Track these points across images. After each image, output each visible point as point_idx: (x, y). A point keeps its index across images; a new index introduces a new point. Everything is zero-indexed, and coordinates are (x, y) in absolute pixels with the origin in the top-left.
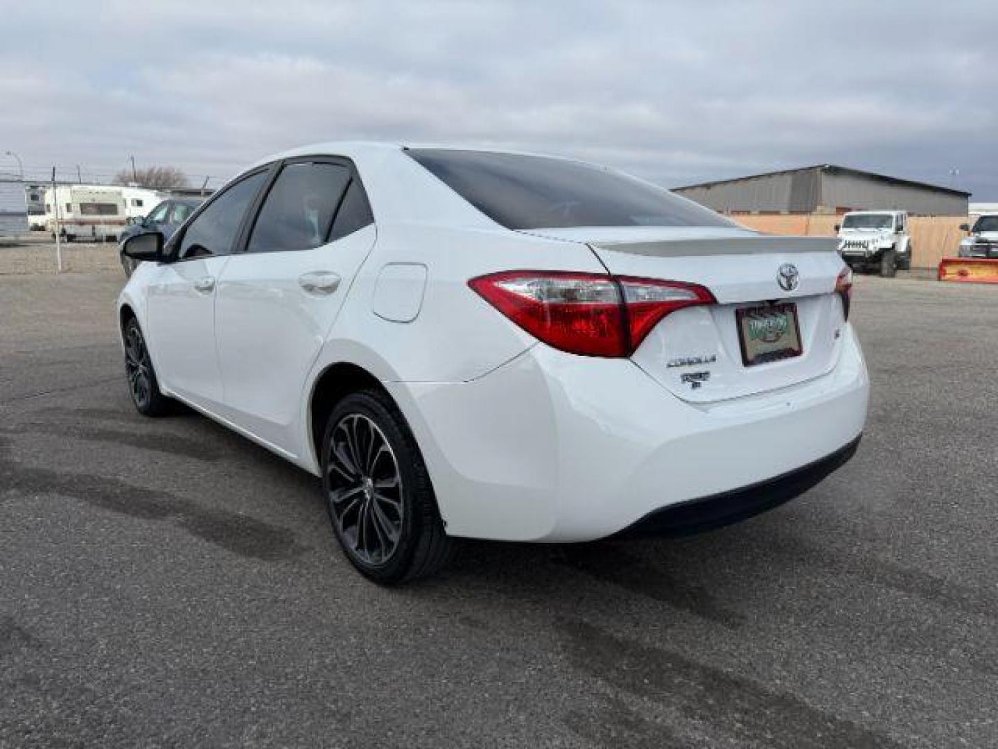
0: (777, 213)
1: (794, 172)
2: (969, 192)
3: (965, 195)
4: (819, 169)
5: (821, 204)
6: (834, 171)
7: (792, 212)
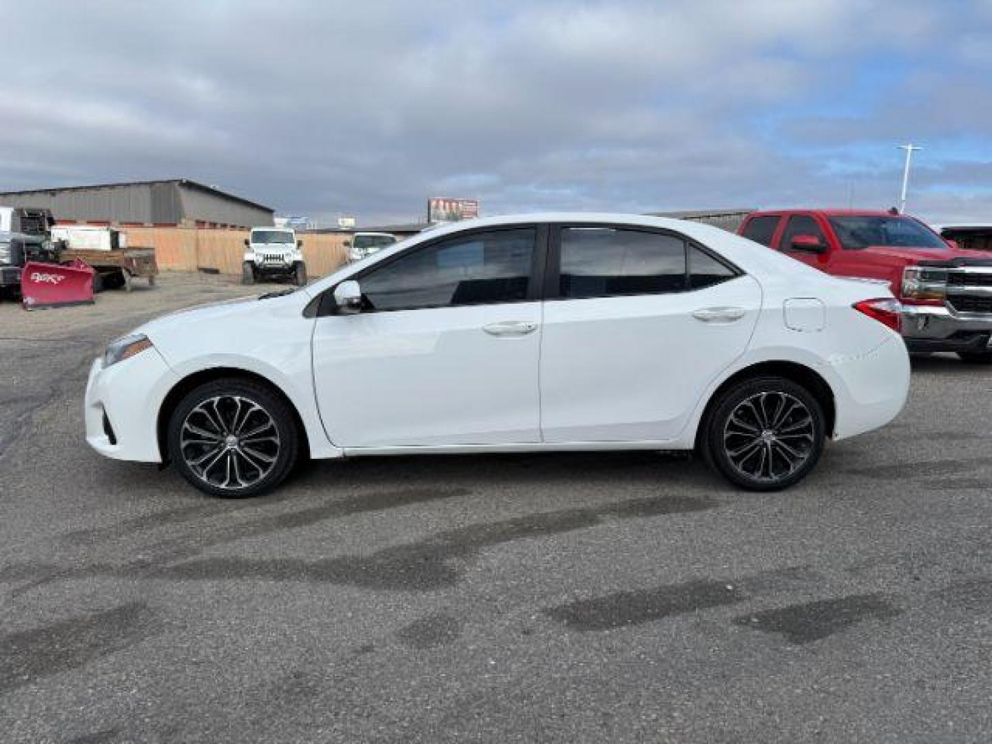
0: (140, 225)
1: (152, 184)
2: (272, 208)
3: (270, 211)
4: (177, 184)
5: (185, 217)
6: (190, 186)
7: (156, 225)
